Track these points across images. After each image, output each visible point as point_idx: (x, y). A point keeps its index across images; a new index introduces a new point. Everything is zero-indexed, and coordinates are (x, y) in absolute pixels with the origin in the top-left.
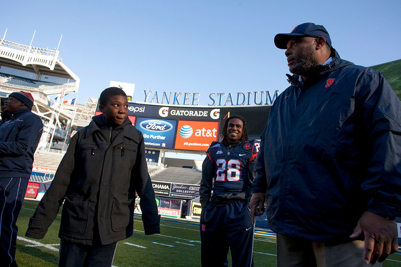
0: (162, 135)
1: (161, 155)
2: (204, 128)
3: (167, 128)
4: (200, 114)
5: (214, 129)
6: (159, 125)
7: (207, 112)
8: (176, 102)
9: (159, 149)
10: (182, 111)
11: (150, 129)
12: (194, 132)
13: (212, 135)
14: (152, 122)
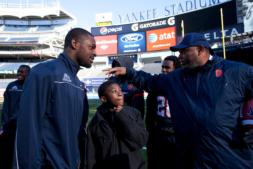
0: (137, 43)
1: (139, 57)
2: (165, 33)
3: (139, 38)
4: (160, 23)
5: (173, 32)
6: (133, 37)
7: (165, 21)
8: (142, 18)
9: (136, 54)
10: (147, 24)
11: (128, 41)
12: (159, 37)
13: (172, 37)
14: (129, 36)
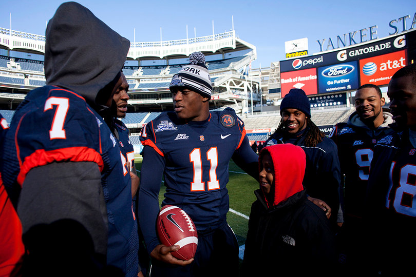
0: (345, 78)
1: (348, 95)
2: (389, 61)
3: (349, 70)
4: (381, 47)
5: (402, 58)
6: (340, 70)
7: (390, 43)
8: (353, 43)
9: (345, 92)
10: (361, 50)
11: (333, 75)
12: (379, 67)
13: (400, 65)
14: (333, 69)
